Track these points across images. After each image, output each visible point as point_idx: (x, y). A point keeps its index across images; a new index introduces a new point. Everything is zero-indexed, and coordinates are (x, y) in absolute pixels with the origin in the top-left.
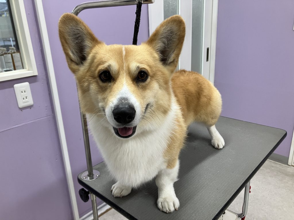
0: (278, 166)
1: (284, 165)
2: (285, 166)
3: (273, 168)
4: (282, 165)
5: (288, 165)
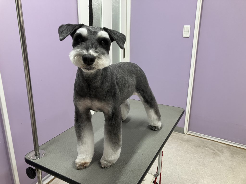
2: (182, 135)
4: (180, 134)
5: (184, 134)
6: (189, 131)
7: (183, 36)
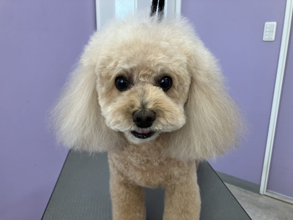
0: (249, 195)
1: (255, 194)
2: (257, 196)
3: (243, 199)
5: (260, 194)
6: (268, 191)
7: (264, 39)
